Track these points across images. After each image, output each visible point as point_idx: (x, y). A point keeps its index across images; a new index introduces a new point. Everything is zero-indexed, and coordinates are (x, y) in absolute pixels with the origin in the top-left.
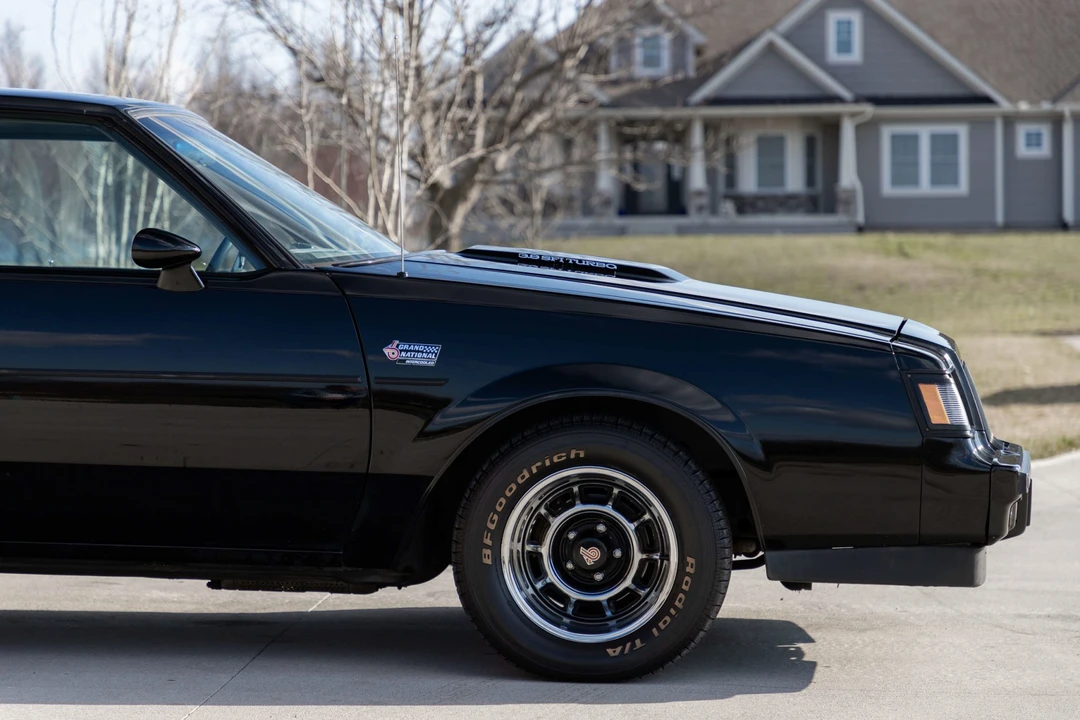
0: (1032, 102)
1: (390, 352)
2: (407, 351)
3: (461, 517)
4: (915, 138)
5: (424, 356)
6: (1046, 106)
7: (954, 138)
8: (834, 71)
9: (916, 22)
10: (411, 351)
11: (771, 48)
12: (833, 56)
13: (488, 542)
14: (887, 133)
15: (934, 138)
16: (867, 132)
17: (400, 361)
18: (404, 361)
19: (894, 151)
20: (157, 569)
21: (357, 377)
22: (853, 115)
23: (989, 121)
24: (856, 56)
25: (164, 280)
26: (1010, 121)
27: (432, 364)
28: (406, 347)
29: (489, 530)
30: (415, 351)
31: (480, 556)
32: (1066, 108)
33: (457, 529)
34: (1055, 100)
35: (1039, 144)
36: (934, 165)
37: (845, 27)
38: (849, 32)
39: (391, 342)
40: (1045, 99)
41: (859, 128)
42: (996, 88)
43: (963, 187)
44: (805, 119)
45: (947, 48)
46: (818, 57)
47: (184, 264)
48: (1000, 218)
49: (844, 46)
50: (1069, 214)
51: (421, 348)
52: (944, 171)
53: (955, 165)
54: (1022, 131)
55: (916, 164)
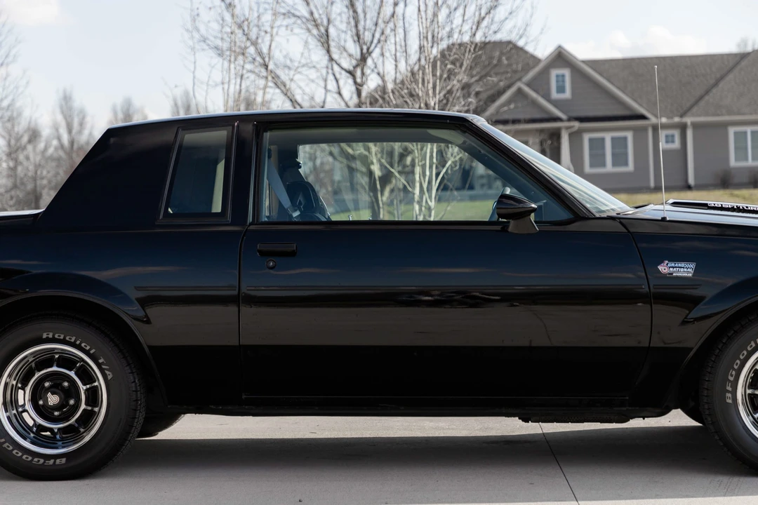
0: (668, 118)
1: (663, 268)
2: (673, 267)
3: (710, 373)
4: (603, 140)
5: (685, 270)
6: (677, 119)
7: (625, 139)
8: (556, 103)
9: (601, 74)
10: (676, 267)
11: (520, 91)
12: (555, 95)
13: (729, 388)
14: (586, 137)
15: (613, 139)
16: (575, 137)
17: (670, 274)
18: (672, 274)
19: (591, 148)
20: (504, 412)
21: (641, 285)
22: (567, 128)
23: (645, 129)
24: (567, 94)
25: (513, 226)
26: (655, 129)
27: (691, 275)
28: (673, 265)
29: (730, 381)
30: (679, 267)
31: (725, 398)
32: (688, 120)
33: (707, 381)
34: (681, 116)
35: (673, 142)
36: (614, 155)
37: (561, 78)
38: (563, 81)
39: (663, 262)
40: (677, 116)
41: (571, 135)
42: (647, 110)
43: (631, 167)
44: (541, 131)
45: (619, 88)
46: (547, 96)
47: (525, 217)
48: (652, 184)
49: (561, 89)
50: (691, 181)
51: (682, 265)
52: (620, 159)
53: (626, 154)
54: (662, 134)
55: (604, 155)
